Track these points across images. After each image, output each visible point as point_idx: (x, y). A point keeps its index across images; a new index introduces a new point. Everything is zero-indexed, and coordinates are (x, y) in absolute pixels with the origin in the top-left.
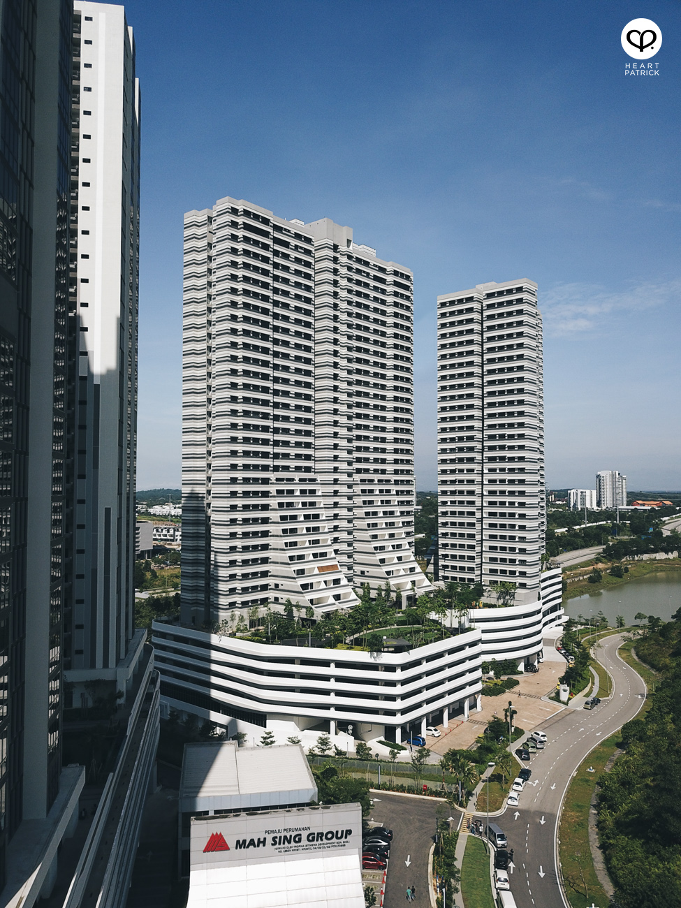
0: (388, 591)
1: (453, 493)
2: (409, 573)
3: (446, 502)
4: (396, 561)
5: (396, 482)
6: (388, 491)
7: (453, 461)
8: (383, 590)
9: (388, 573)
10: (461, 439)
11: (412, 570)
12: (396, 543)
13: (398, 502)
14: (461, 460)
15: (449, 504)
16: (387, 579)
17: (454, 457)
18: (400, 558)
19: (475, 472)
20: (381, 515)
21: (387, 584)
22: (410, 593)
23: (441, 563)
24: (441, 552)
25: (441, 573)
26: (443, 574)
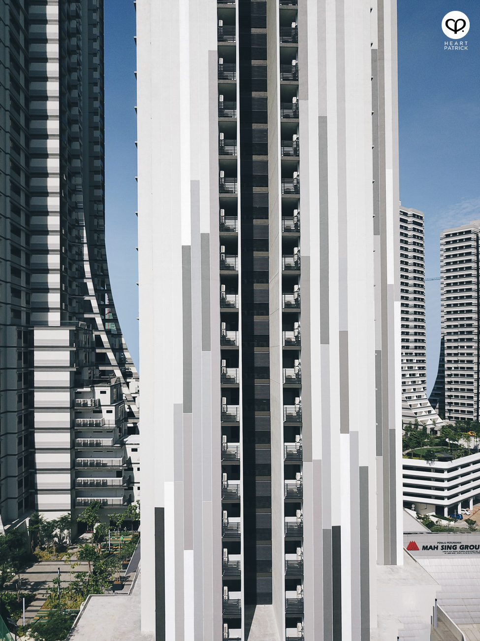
0: (416, 425)
1: (456, 362)
2: (428, 414)
3: (451, 368)
5: (416, 354)
6: (411, 360)
7: (456, 340)
8: (413, 424)
9: (416, 413)
10: (462, 326)
11: (429, 412)
12: (418, 394)
13: (417, 360)
14: (462, 340)
15: (453, 369)
16: (416, 417)
17: (457, 338)
19: (473, 348)
20: (408, 376)
21: (416, 420)
22: (432, 426)
23: (447, 408)
24: (447, 401)
25: (447, 415)
26: (449, 415)
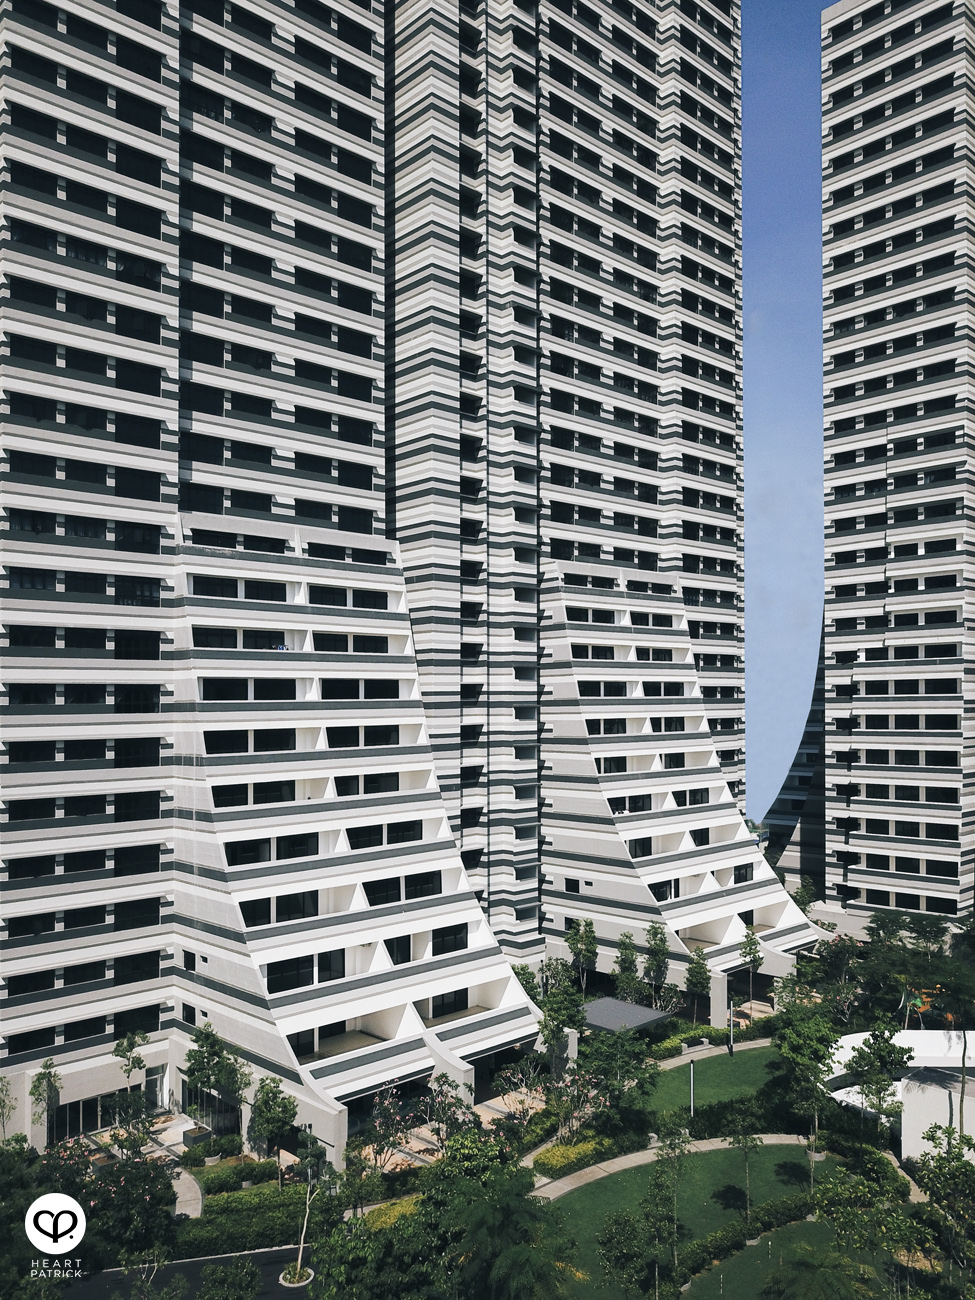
0: (659, 955)
1: (877, 624)
2: (731, 884)
3: (852, 655)
4: (688, 844)
5: (691, 596)
6: (663, 621)
7: (875, 522)
8: (641, 950)
9: (660, 890)
10: (905, 447)
11: (743, 873)
12: (687, 784)
13: (697, 656)
14: (906, 516)
15: (862, 658)
16: (656, 911)
17: (881, 509)
18: (701, 836)
19: (959, 547)
20: (638, 693)
21: (655, 932)
22: (736, 960)
23: (834, 844)
24: (834, 811)
25: (833, 877)
26: (839, 880)
